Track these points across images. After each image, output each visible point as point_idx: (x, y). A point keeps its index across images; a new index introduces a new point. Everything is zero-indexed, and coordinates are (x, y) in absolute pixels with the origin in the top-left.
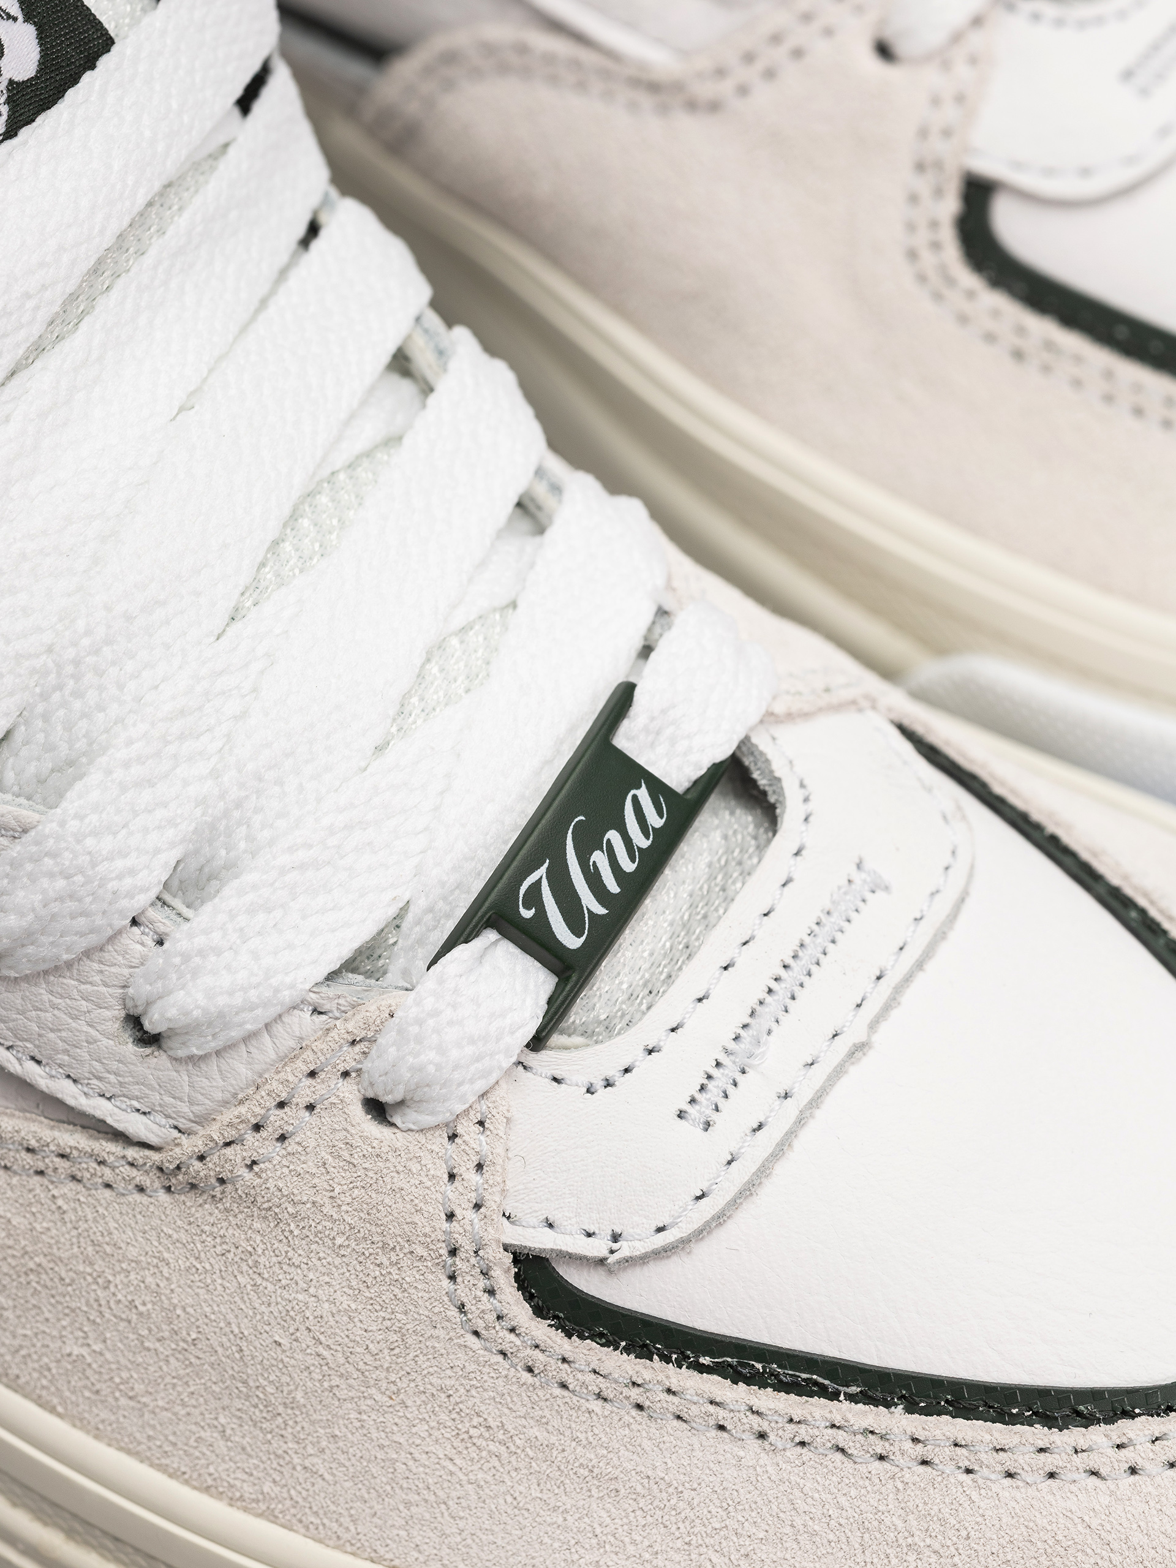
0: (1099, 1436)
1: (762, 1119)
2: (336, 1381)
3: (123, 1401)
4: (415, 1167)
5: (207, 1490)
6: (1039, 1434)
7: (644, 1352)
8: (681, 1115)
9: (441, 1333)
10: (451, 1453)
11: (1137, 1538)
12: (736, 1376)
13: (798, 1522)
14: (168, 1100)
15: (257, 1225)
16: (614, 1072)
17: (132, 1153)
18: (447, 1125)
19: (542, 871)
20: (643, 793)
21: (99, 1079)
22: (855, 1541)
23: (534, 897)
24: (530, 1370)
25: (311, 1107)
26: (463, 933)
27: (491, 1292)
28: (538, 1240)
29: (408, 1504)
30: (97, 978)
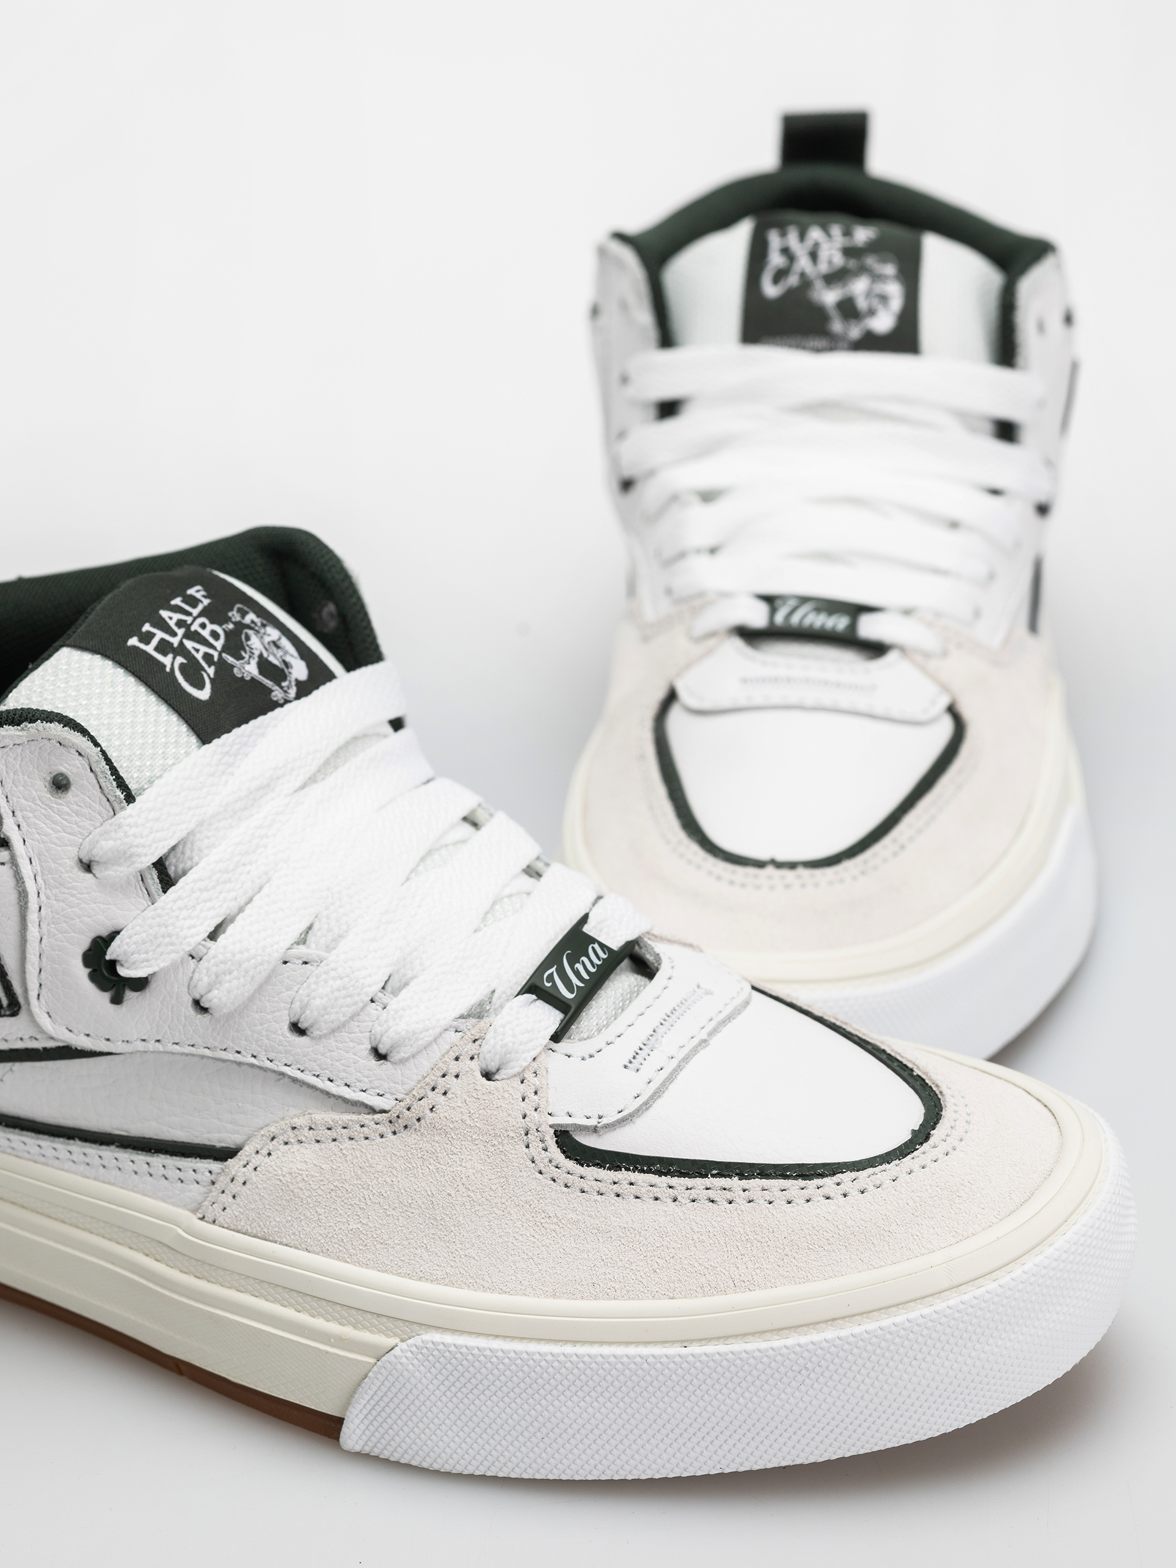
0: (828, 1181)
1: (662, 1066)
2: (477, 1208)
3: (378, 1246)
4: (507, 1095)
5: (420, 1279)
6: (801, 1182)
7: (617, 1168)
8: (625, 1067)
9: (525, 1174)
10: (533, 1233)
11: (850, 1223)
12: (660, 1173)
13: (695, 1237)
14: (392, 1085)
15: (436, 1138)
16: (593, 1052)
17: (377, 1116)
18: (519, 1074)
19: (553, 969)
20: (596, 946)
21: (360, 1081)
22: (722, 1242)
23: (550, 978)
24: (566, 1186)
25: (457, 1076)
27: (546, 1150)
28: (563, 1120)
29: (514, 1262)
30: (357, 1030)
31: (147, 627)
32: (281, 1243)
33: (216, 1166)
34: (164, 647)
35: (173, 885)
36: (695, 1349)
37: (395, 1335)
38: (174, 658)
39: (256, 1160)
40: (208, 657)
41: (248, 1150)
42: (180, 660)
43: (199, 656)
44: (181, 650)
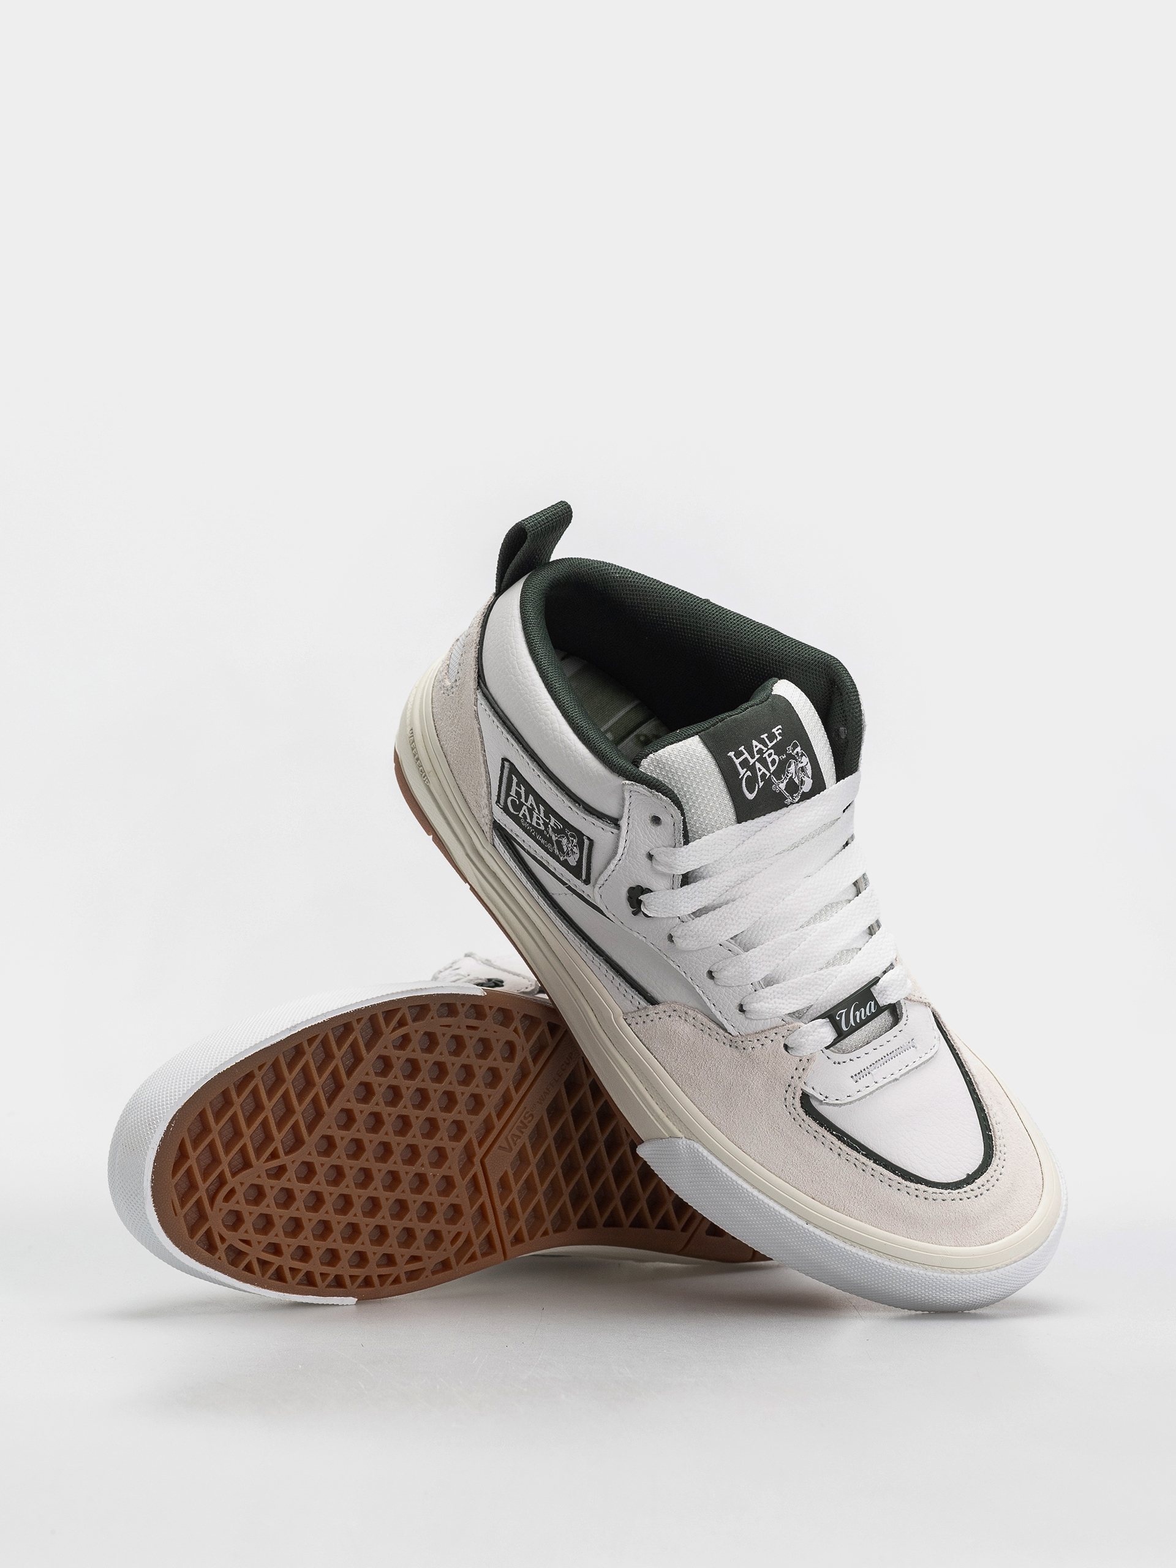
0: (912, 1185)
2: (749, 1104)
3: (697, 1090)
4: (790, 1063)
5: (707, 1116)
6: (900, 1180)
7: (821, 1125)
8: (852, 1077)
9: (779, 1103)
10: (768, 1130)
12: (839, 1139)
13: (839, 1177)
14: (740, 1026)
15: (747, 1062)
16: (841, 1061)
17: (726, 1034)
18: (800, 1058)
19: (844, 1010)
20: (873, 1003)
21: (727, 1014)
23: (840, 1015)
24: (794, 1119)
25: (772, 1041)
26: (821, 1017)
27: (794, 1098)
28: (809, 1091)
29: (753, 1138)
30: (738, 993)
31: (742, 748)
34: (745, 763)
35: (688, 884)
36: (811, 1228)
38: (746, 772)
40: (764, 775)
41: (660, 1007)
42: (749, 773)
43: (759, 774)
44: (752, 768)
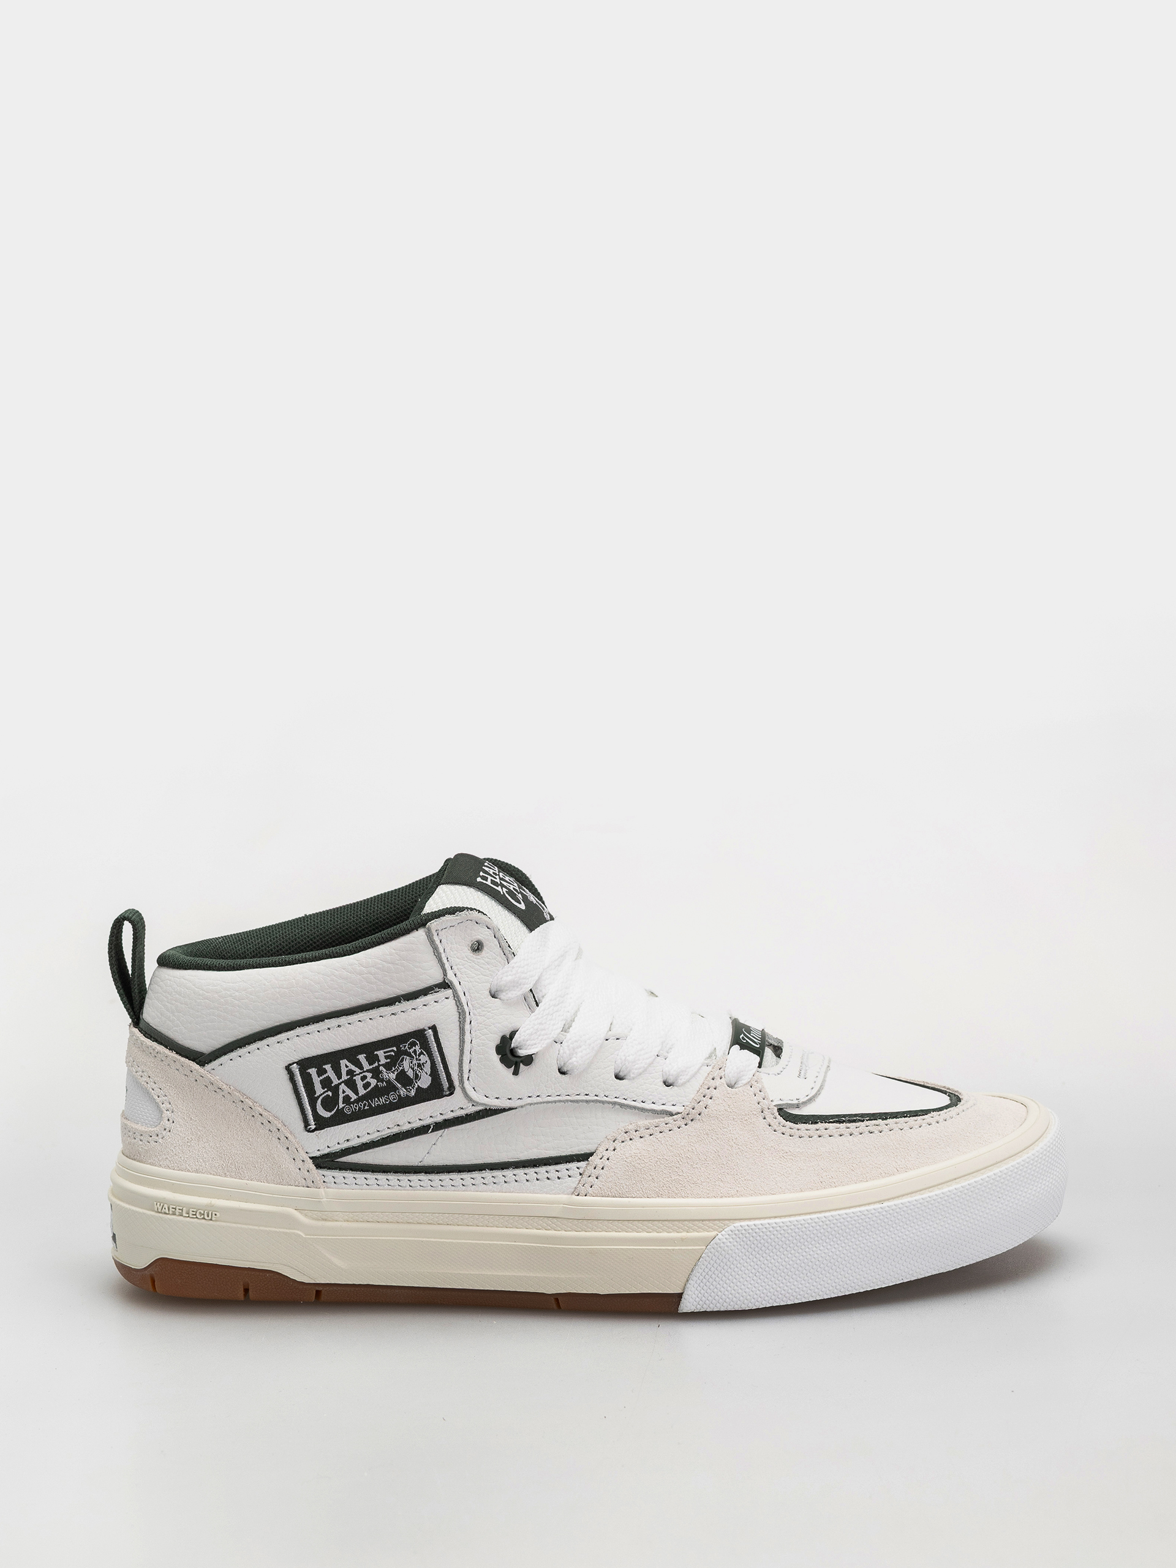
1: (815, 1077)
2: (745, 1154)
4: (746, 1094)
5: (722, 1197)
6: (912, 1119)
7: (815, 1123)
8: (799, 1077)
9: (767, 1133)
10: (780, 1162)
11: (946, 1134)
12: (839, 1123)
13: (868, 1151)
14: (680, 1098)
15: (713, 1122)
16: (779, 1074)
17: (674, 1117)
18: (749, 1082)
21: (661, 1099)
22: (884, 1151)
23: (744, 1038)
24: (791, 1135)
25: (715, 1089)
27: (775, 1118)
28: (780, 1103)
30: (652, 1073)
31: (482, 874)
32: (632, 1197)
33: (582, 1164)
37: (714, 1230)
38: (502, 888)
39: (606, 1154)
41: (601, 1149)
42: (505, 889)
